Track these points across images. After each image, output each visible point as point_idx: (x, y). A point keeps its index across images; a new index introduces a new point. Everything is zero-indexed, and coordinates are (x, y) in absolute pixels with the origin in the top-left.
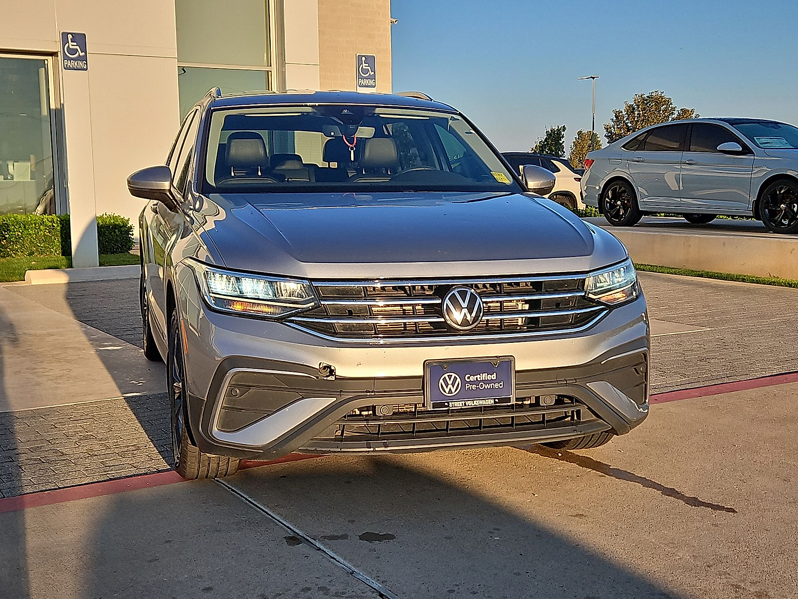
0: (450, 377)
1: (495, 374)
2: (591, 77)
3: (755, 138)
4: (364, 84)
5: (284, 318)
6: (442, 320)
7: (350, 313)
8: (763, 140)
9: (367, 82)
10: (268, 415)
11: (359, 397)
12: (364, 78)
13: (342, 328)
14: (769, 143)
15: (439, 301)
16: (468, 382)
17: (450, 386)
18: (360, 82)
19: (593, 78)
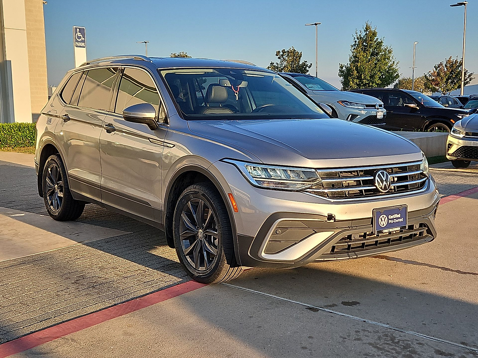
0: (383, 217)
1: (400, 214)
2: (145, 42)
3: (306, 84)
4: (79, 45)
5: (302, 190)
6: (375, 187)
7: (333, 185)
8: (310, 86)
9: (81, 44)
10: (296, 243)
11: (346, 230)
12: (78, 42)
13: (331, 194)
14: (313, 87)
15: (373, 178)
16: (390, 219)
17: (383, 222)
18: (76, 44)
19: (146, 43)
